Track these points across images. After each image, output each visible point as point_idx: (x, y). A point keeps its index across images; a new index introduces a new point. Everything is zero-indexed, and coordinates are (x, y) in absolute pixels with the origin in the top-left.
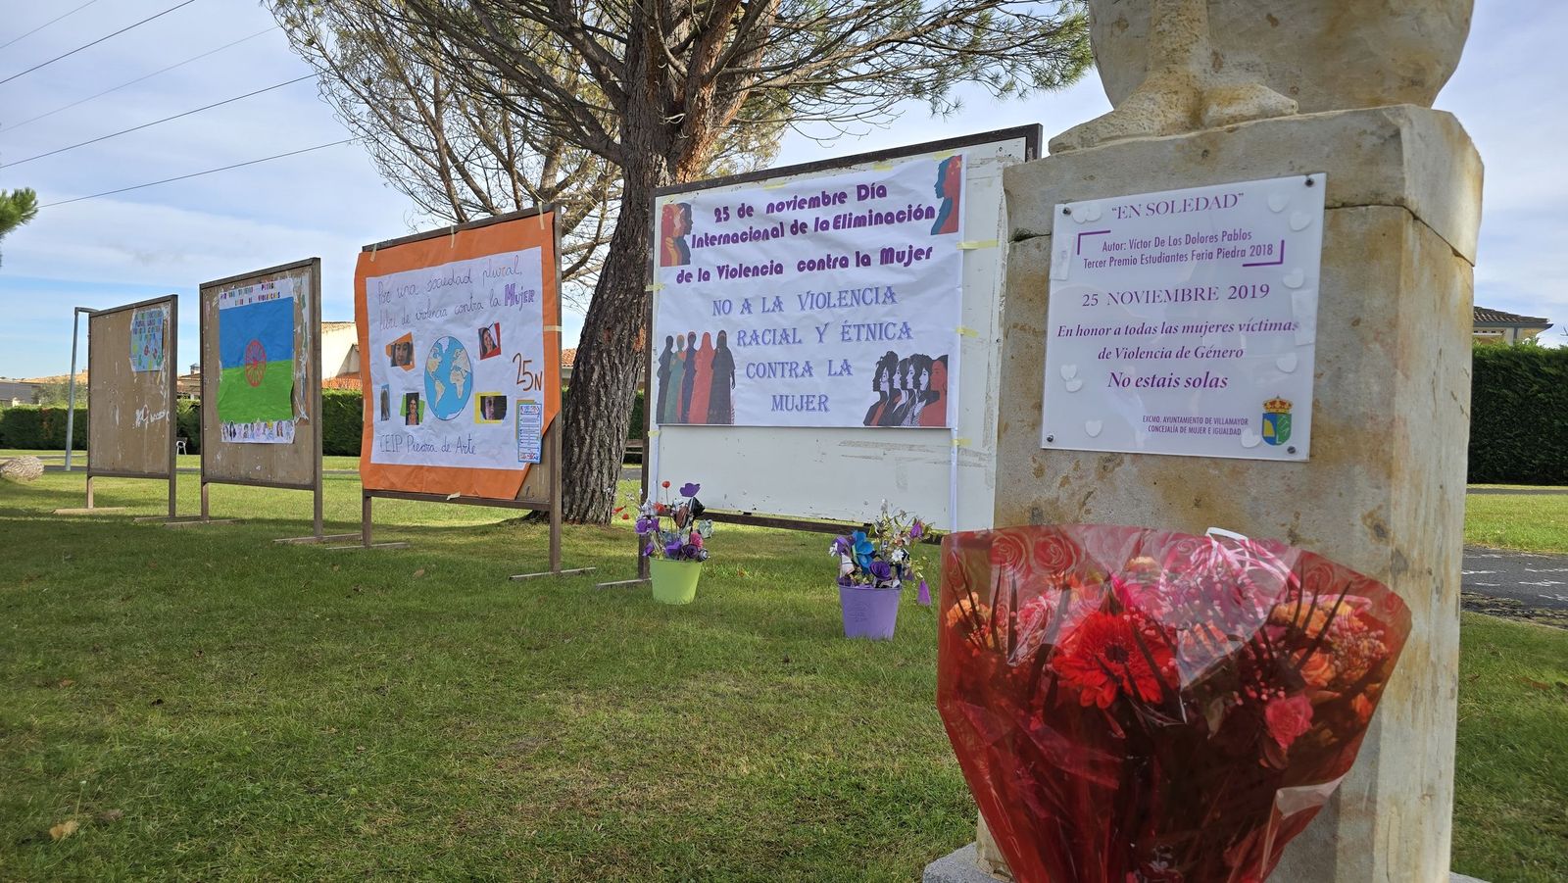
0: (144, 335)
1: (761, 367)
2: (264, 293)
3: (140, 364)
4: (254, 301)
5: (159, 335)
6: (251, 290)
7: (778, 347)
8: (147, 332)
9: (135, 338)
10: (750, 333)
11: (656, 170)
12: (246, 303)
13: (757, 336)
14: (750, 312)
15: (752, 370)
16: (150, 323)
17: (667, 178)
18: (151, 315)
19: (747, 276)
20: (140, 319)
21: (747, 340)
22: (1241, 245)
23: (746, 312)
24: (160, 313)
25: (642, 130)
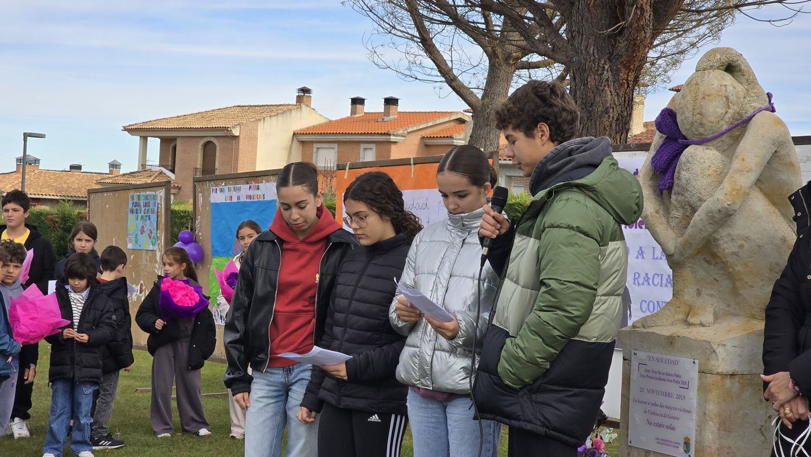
0: (140, 216)
1: (651, 304)
2: (251, 193)
3: (136, 242)
4: (243, 199)
5: (153, 217)
6: (239, 189)
7: (664, 289)
8: (143, 214)
9: (132, 217)
10: (643, 275)
11: (599, 72)
12: (235, 200)
13: (648, 279)
14: (643, 258)
15: (645, 306)
16: (146, 205)
17: (610, 78)
18: (146, 197)
19: (641, 228)
20: (136, 200)
21: (641, 280)
22: (679, 380)
23: (640, 257)
24: (155, 197)
25: (584, 36)
